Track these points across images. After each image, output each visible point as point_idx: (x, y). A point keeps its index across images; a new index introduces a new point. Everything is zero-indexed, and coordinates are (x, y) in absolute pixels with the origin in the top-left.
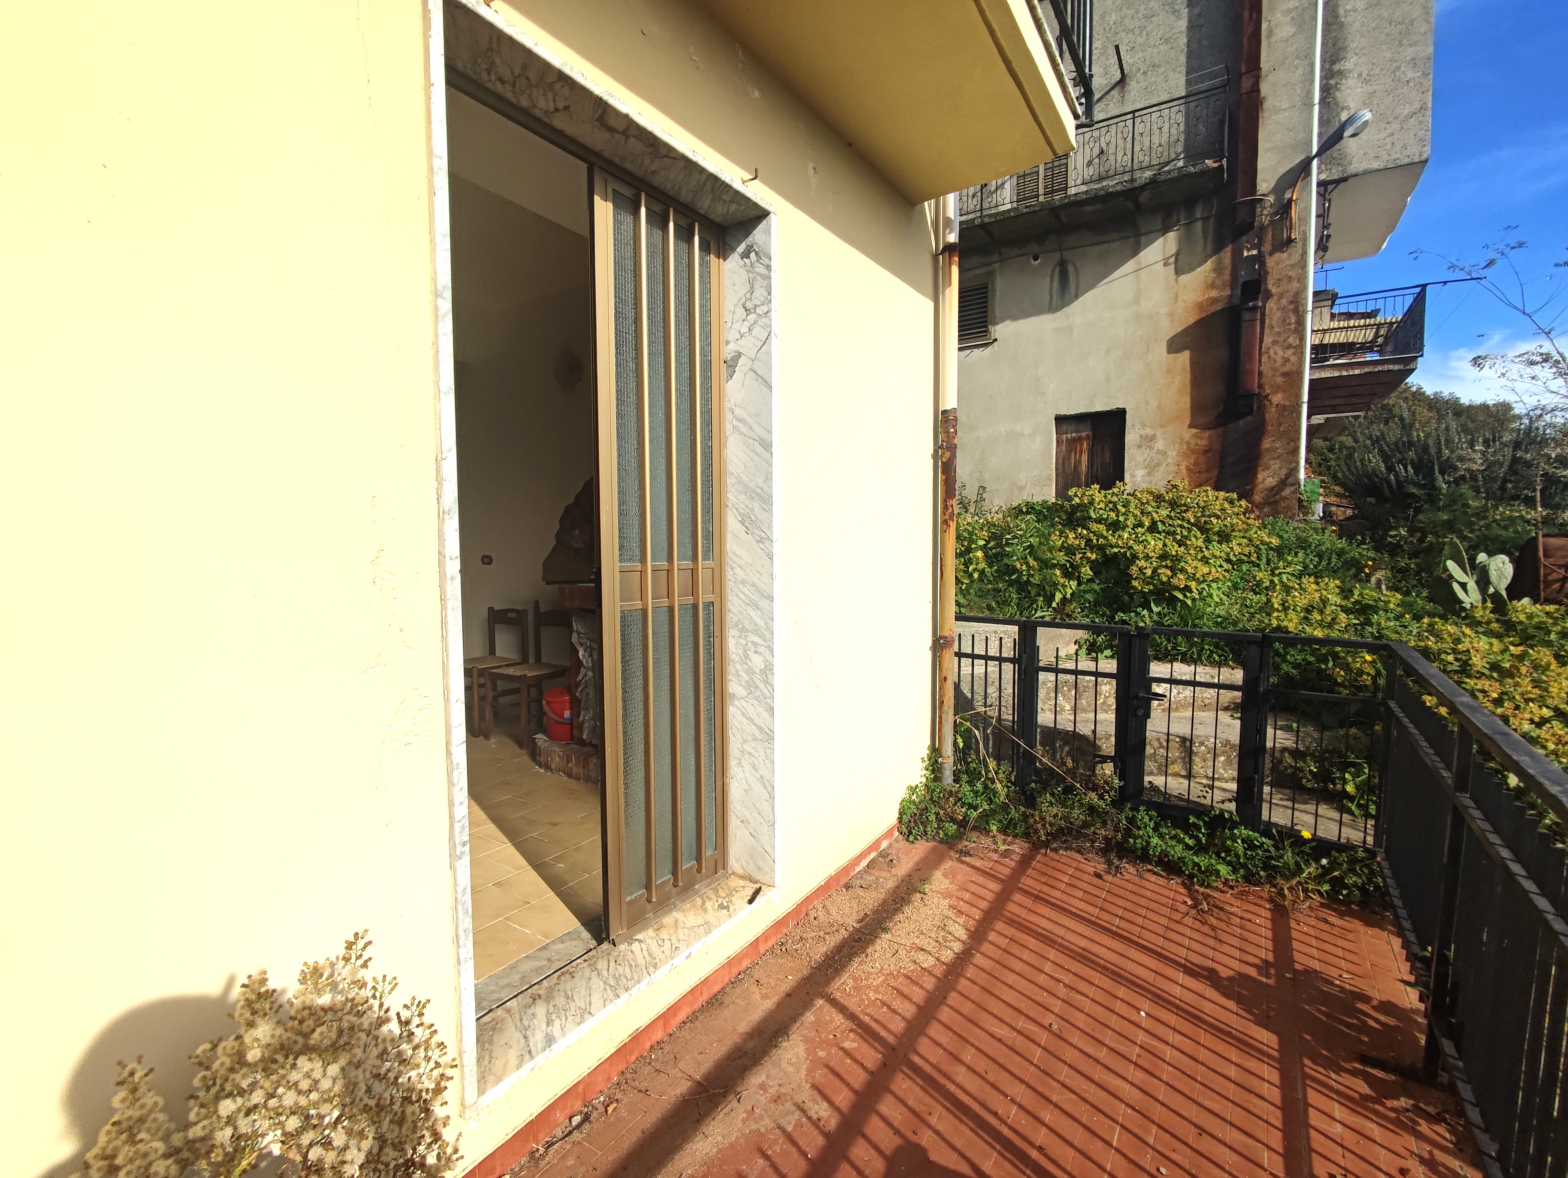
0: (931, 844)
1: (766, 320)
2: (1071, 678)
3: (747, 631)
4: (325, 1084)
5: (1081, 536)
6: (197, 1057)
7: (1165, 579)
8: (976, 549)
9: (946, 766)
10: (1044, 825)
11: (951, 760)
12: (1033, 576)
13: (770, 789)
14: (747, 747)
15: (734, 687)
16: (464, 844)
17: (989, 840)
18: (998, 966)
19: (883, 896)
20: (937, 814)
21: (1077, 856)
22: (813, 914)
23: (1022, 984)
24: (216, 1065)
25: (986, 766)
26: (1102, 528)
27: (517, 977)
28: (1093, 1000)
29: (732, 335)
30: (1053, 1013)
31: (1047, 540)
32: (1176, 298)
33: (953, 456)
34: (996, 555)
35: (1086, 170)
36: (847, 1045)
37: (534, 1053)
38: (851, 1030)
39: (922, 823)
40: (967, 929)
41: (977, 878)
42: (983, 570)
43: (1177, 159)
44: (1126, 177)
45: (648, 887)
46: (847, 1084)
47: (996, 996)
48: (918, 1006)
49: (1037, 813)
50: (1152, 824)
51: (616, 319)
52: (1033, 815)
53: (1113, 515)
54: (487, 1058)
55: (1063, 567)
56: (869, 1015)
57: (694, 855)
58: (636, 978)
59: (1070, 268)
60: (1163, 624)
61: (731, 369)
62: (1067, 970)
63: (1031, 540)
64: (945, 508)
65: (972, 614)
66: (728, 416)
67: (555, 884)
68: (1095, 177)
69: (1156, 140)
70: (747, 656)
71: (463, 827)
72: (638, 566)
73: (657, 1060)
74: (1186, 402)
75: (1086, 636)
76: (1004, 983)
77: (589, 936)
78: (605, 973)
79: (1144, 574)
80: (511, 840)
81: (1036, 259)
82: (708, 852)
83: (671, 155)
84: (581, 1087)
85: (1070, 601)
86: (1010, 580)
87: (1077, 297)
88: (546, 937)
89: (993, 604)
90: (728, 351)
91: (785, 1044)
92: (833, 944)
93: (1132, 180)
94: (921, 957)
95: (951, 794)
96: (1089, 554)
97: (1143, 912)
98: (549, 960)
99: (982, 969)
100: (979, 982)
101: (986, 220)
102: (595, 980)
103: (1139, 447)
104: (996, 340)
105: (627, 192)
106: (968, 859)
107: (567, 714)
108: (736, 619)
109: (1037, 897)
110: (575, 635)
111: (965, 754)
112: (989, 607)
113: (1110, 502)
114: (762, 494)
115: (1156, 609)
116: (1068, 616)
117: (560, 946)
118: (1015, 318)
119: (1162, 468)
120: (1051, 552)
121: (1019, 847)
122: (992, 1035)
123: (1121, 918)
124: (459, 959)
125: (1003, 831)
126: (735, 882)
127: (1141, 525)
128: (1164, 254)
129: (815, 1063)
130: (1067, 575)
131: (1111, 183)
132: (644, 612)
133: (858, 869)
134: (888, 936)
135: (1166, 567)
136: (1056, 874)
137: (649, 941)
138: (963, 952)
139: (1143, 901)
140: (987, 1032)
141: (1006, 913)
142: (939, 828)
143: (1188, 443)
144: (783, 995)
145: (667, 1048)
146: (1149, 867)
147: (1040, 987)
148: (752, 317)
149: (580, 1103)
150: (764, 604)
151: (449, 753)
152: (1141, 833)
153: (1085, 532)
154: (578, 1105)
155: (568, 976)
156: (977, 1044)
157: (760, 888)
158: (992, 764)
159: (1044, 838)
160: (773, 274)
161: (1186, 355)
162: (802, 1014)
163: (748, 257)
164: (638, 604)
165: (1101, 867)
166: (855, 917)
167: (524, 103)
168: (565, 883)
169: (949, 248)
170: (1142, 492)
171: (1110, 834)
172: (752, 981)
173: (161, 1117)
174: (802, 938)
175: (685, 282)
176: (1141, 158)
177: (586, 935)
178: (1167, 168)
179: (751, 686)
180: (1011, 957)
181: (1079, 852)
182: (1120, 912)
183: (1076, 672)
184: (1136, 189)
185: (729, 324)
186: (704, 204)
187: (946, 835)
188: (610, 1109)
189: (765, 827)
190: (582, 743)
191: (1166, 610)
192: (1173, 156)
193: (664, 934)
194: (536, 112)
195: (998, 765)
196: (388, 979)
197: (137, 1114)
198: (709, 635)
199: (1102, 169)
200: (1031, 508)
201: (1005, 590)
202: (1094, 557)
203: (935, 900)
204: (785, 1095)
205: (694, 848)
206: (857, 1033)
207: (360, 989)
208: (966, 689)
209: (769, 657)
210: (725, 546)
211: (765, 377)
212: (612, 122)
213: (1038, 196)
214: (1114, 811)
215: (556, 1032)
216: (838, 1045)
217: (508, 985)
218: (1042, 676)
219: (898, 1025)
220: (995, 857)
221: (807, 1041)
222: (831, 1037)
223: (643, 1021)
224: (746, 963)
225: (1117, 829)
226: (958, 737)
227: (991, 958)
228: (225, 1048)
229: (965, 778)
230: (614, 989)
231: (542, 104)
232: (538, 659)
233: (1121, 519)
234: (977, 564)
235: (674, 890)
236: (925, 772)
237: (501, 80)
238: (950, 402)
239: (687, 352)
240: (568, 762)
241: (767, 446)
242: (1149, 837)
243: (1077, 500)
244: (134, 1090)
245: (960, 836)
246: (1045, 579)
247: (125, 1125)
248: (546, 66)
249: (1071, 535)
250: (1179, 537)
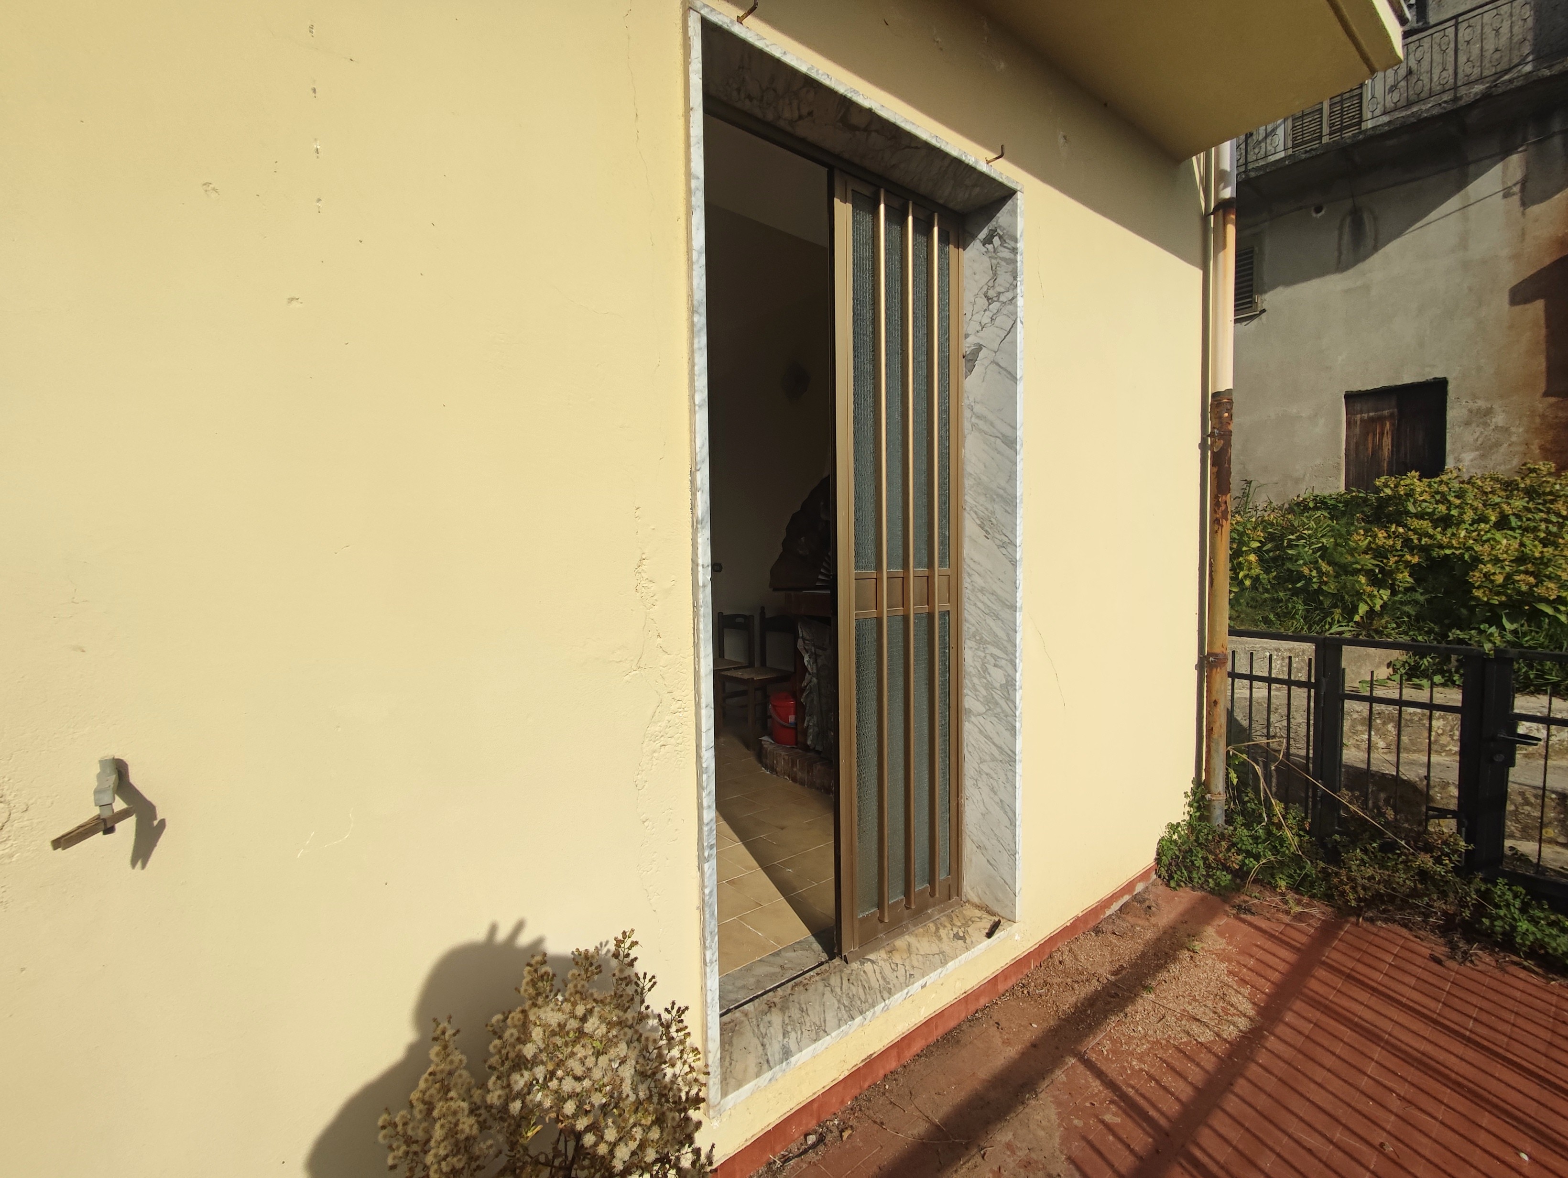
0: (1199, 894)
1: (1010, 308)
2: (1392, 710)
3: (986, 642)
4: (597, 1074)
5: (1396, 535)
6: (492, 1026)
7: (1524, 588)
8: (1248, 553)
9: (1216, 803)
10: (1354, 888)
11: (1223, 797)
12: (1326, 583)
13: (1010, 814)
14: (985, 768)
15: (970, 702)
16: (711, 847)
17: (1277, 899)
18: (1300, 1056)
19: (1141, 948)
20: (1205, 859)
21: (1405, 932)
22: (1057, 956)
23: (1336, 1085)
24: (507, 1035)
25: (1269, 807)
26: (1426, 524)
27: (752, 980)
28: (1442, 1123)
29: (971, 327)
30: (1384, 1129)
31: (1346, 540)
32: (1523, 234)
33: (1228, 444)
34: (1274, 559)
35: (1388, 97)
36: (1108, 1118)
37: (772, 1064)
38: (1112, 1102)
39: (1186, 868)
40: (1254, 1004)
41: (1261, 941)
42: (1258, 576)
43: (1523, 62)
44: (1446, 97)
45: (880, 905)
46: (1111, 1166)
47: (1301, 1095)
48: (1196, 1088)
49: (1343, 872)
50: (1518, 903)
51: (855, 322)
52: (1337, 874)
53: (1442, 508)
54: (728, 1059)
55: (1369, 574)
56: (1133, 1087)
57: (927, 878)
58: (870, 1001)
59: (1366, 216)
60: (1522, 646)
61: (971, 363)
62: (1401, 1077)
63: (1324, 540)
64: (1216, 504)
65: (1242, 628)
66: (967, 413)
67: (784, 888)
68: (1403, 102)
69: (1490, 46)
70: (985, 670)
71: (711, 830)
72: (873, 573)
73: (891, 1091)
74: (1540, 364)
75: (1404, 658)
76: (1310, 1079)
77: (820, 948)
78: (838, 990)
79: (1492, 581)
80: (742, 839)
81: (1318, 210)
82: (942, 875)
83: (913, 145)
84: (815, 1105)
85: (1381, 615)
86: (1294, 588)
87: (1376, 249)
88: (779, 944)
89: (1272, 616)
90: (967, 346)
91: (1033, 1102)
92: (1083, 995)
93: (1456, 99)
94: (1195, 1028)
95: (1222, 837)
96: (1408, 557)
97: (1512, 1018)
98: (782, 967)
99: (1279, 1057)
100: (1276, 1072)
101: (1253, 174)
102: (829, 997)
103: (1467, 424)
104: (1264, 311)
105: (866, 191)
106: (1249, 917)
107: (792, 719)
108: (973, 629)
109: (1349, 976)
110: (800, 642)
111: (1240, 792)
112: (1266, 620)
113: (1437, 492)
114: (1005, 495)
115: (1508, 626)
116: (1377, 632)
117: (791, 954)
118: (1290, 282)
119: (1503, 449)
120: (1352, 556)
121: (1318, 911)
122: (1298, 1142)
123: (1476, 1020)
124: (705, 960)
125: (1296, 888)
126: (970, 912)
127: (1483, 519)
128: (1503, 182)
129: (1070, 1132)
130: (1375, 582)
131: (1424, 108)
132: (879, 620)
133: (1108, 913)
134: (1152, 996)
135: (1526, 572)
136: (1372, 950)
137: (881, 963)
138: (1251, 1031)
139: (1510, 1004)
140: (1290, 1136)
141: (1306, 991)
142: (1208, 876)
143: (1543, 416)
144: (1028, 1045)
145: (901, 1081)
146: (1515, 958)
147: (1363, 1092)
148: (995, 306)
149: (814, 1122)
150: (1005, 614)
151: (699, 757)
152: (1502, 913)
153: (1401, 530)
154: (813, 1124)
155: (801, 988)
156: (1278, 1149)
157: (999, 922)
158: (1278, 808)
159: (1354, 904)
160: (1019, 258)
161: (1539, 305)
162: (1052, 1071)
163: (991, 242)
164: (873, 612)
165: (1441, 950)
166: (1108, 967)
167: (770, 117)
168: (794, 889)
169: (1223, 206)
170: (1483, 478)
171: (1451, 909)
172: (991, 1022)
173: (465, 1073)
174: (1046, 983)
175: (923, 276)
176: (1468, 71)
177: (817, 946)
178: (1506, 77)
179: (990, 702)
180: (1319, 1049)
181: (1405, 926)
182: (1475, 1014)
183: (1400, 703)
184: (1462, 108)
185: (969, 316)
186: (945, 193)
187: (1218, 884)
188: (846, 1135)
189: (1005, 856)
190: (807, 748)
191: (1525, 628)
192: (1516, 61)
193: (897, 958)
194: (782, 124)
195: (1286, 808)
196: (648, 977)
197: (448, 1068)
198: (945, 646)
199: (1411, 92)
200: (1321, 503)
201: (1287, 601)
202: (1415, 560)
203: (1209, 962)
204: (1036, 1162)
205: (927, 870)
206: (1119, 1107)
207: (627, 985)
208: (1240, 717)
209: (1010, 671)
210: (962, 552)
211: (1009, 369)
212: (855, 120)
213: (1320, 137)
214: (1457, 880)
215: (793, 1046)
216: (1097, 1117)
217: (744, 987)
218: (1348, 704)
219: (1172, 1108)
220: (1287, 919)
221: (1059, 1103)
222: (1088, 1104)
223: (877, 1046)
224: (983, 1001)
225: (1463, 904)
226: (1230, 770)
227: (1290, 1045)
228: (513, 1018)
229: (1240, 819)
230: (849, 1009)
231: (787, 114)
232: (763, 663)
233: (1454, 512)
234: (1250, 569)
235: (907, 912)
236: (1188, 809)
237: (750, 98)
238: (1225, 381)
239: (924, 349)
240: (793, 767)
241: (1011, 443)
242: (1514, 919)
243: (1388, 491)
244: (445, 1047)
245: (1238, 889)
246: (1344, 586)
247: (439, 1077)
248: (794, 72)
249: (1382, 534)
250: (1542, 535)
